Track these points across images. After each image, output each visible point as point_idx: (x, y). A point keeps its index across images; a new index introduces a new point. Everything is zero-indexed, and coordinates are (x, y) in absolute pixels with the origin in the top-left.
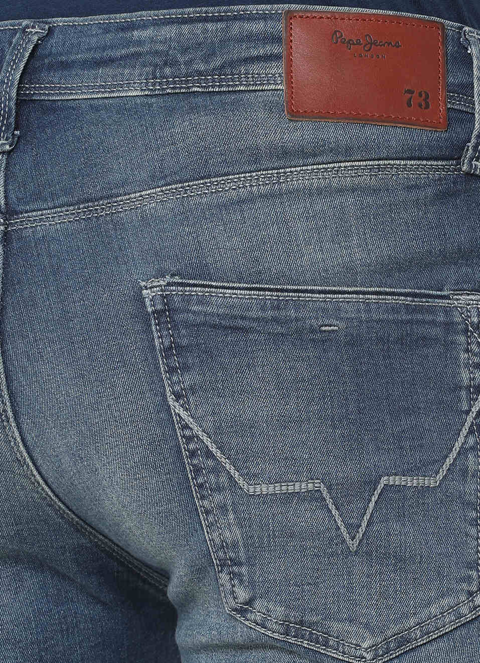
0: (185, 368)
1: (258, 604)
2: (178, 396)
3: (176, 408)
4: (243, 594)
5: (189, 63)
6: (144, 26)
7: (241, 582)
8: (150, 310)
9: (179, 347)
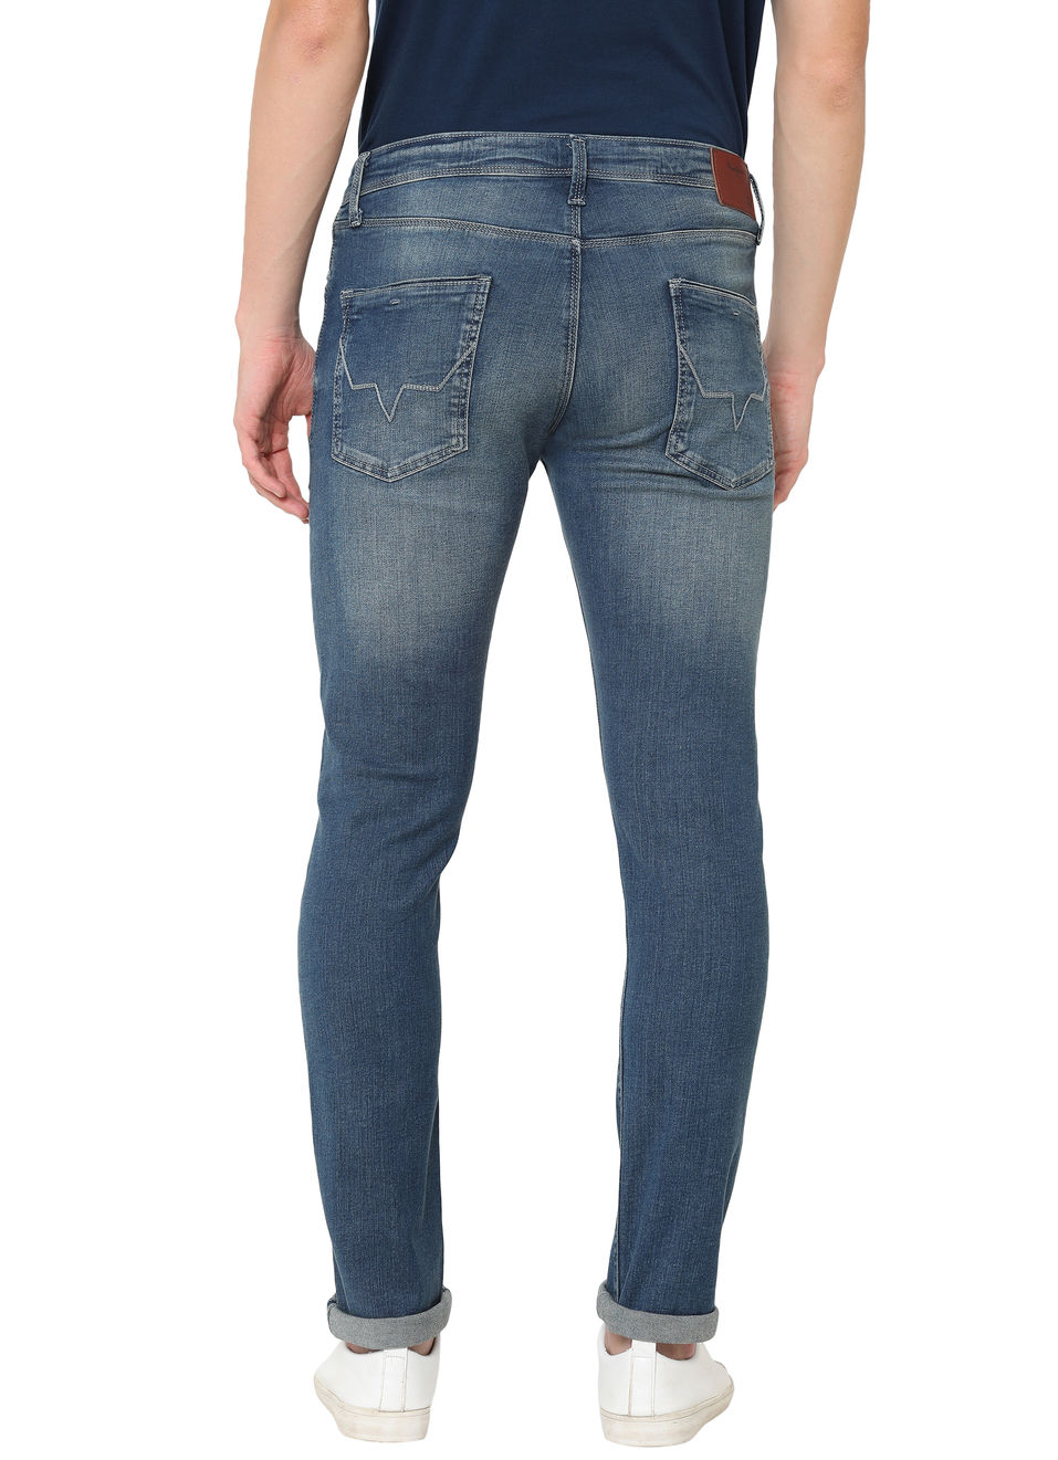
0: (687, 327)
1: (688, 454)
2: (682, 342)
3: (680, 348)
4: (681, 447)
5: (674, 168)
6: (643, 145)
7: (683, 441)
8: (673, 295)
9: (684, 316)
